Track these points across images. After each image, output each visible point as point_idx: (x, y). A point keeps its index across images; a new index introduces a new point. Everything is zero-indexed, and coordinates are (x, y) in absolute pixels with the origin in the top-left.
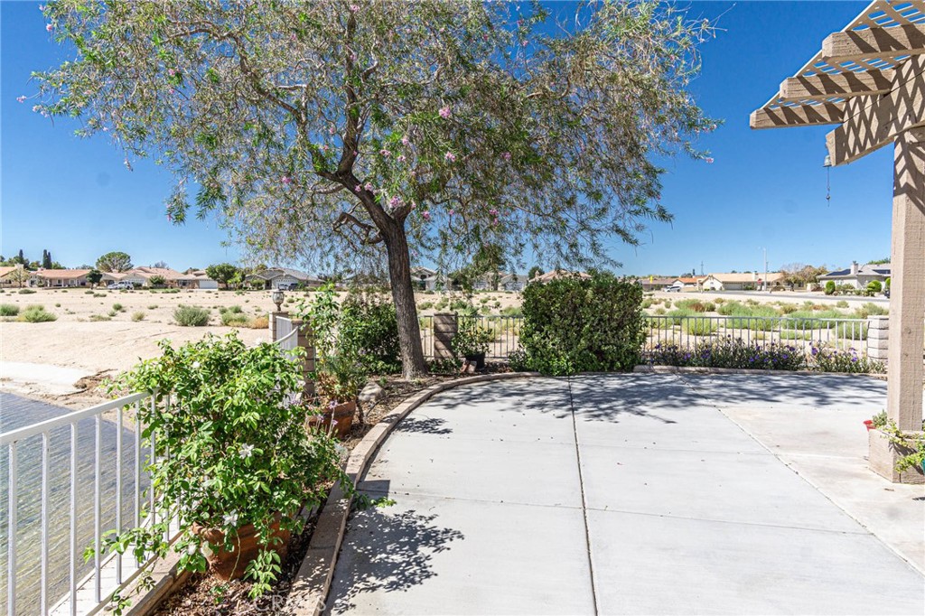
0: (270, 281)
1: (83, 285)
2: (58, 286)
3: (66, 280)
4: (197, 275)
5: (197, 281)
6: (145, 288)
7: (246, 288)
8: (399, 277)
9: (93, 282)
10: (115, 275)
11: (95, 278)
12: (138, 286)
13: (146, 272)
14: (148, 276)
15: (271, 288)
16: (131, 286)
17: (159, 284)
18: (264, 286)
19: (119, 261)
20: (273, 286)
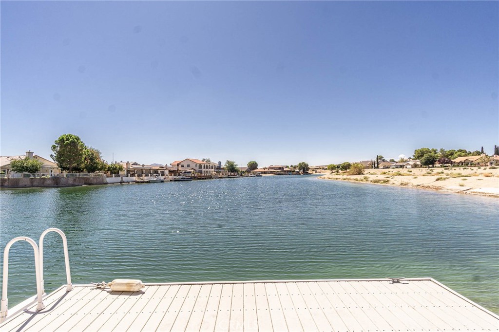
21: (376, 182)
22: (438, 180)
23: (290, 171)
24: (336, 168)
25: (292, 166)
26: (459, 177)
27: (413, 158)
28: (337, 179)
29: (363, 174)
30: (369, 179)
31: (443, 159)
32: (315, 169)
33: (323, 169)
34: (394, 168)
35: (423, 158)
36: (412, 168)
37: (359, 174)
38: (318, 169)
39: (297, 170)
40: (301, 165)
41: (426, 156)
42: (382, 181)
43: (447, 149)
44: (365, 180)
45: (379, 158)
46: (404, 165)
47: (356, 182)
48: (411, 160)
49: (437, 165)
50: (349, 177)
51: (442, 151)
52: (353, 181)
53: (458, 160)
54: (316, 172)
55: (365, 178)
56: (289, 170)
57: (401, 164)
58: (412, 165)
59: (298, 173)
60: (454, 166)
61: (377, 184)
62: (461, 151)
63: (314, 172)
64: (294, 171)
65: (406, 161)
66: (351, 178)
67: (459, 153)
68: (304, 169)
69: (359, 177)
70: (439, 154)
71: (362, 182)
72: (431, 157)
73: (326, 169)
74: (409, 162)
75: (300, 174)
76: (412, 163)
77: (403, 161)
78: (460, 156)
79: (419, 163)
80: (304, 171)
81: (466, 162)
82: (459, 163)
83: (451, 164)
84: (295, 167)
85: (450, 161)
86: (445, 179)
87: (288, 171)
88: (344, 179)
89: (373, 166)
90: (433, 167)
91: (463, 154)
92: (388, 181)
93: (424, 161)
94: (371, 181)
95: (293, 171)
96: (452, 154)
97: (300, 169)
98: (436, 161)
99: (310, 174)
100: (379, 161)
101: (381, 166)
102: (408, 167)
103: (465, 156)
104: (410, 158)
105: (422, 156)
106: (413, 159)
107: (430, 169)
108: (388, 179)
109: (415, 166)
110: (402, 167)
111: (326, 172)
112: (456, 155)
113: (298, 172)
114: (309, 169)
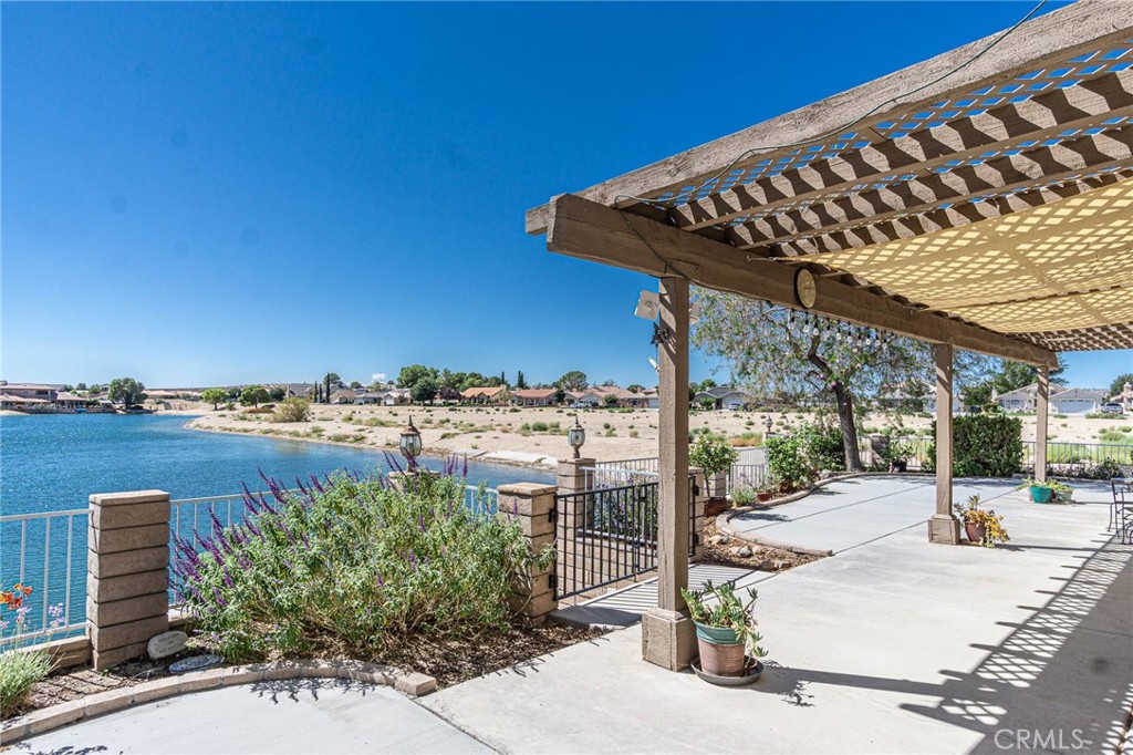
0: (721, 399)
1: (550, 404)
2: (531, 405)
3: (537, 399)
4: (646, 394)
5: (647, 400)
6: (601, 408)
7: (695, 408)
8: (844, 413)
9: (558, 401)
10: (575, 394)
11: (560, 397)
12: (595, 405)
13: (601, 391)
14: (603, 395)
15: (721, 408)
16: (590, 405)
17: (612, 403)
18: (714, 405)
19: (577, 380)
20: (724, 406)
21: (338, 439)
22: (444, 437)
23: (81, 403)
24: (227, 397)
25: (82, 387)
26: (472, 432)
27: (397, 383)
28: (245, 431)
29: (306, 421)
30: (324, 433)
31: (447, 389)
32: (164, 400)
33: (187, 397)
34: (361, 404)
35: (416, 386)
36: (396, 405)
37: (298, 420)
38: (172, 397)
39: (105, 399)
40: (120, 387)
41: (421, 382)
42: (352, 439)
43: (454, 371)
44: (315, 435)
45: (331, 379)
46: (381, 399)
47: (295, 438)
48: (393, 387)
49: (438, 401)
50: (276, 426)
51: (447, 373)
52: (288, 437)
53: (469, 393)
54: (168, 407)
55: (316, 431)
56: (76, 398)
57: (375, 395)
58: (395, 399)
59: (108, 409)
60: (463, 405)
61: (340, 444)
62: (473, 375)
63: (161, 407)
64: (94, 403)
65: (385, 390)
66: (284, 430)
67: (471, 379)
68: (131, 397)
69: (301, 427)
70: (441, 379)
71: (308, 440)
72: (429, 384)
73: (196, 399)
74: (390, 393)
75: (114, 412)
76: (395, 395)
77: (378, 388)
78: (472, 385)
79: (407, 395)
80: (128, 402)
81: (481, 397)
82: (470, 399)
83: (460, 400)
84: (95, 392)
85: (458, 394)
86: (454, 435)
87: (71, 403)
88: (266, 432)
89: (318, 396)
90: (431, 405)
91: (477, 382)
92: (363, 438)
93: (416, 392)
94: (330, 438)
95: (88, 404)
96: (461, 381)
97: (115, 397)
98: (435, 394)
99: (150, 412)
100: (331, 385)
101: (335, 398)
102: (390, 402)
103: (479, 386)
104: (391, 383)
105: (414, 381)
106: (398, 387)
107: (428, 408)
108: (363, 433)
109: (401, 401)
110: (376, 401)
111: (197, 407)
112: (466, 383)
113: (108, 406)
114: (146, 397)
